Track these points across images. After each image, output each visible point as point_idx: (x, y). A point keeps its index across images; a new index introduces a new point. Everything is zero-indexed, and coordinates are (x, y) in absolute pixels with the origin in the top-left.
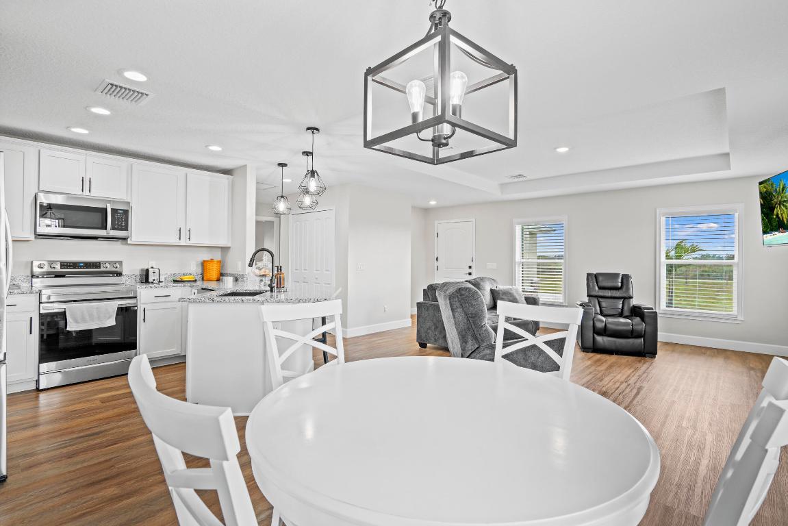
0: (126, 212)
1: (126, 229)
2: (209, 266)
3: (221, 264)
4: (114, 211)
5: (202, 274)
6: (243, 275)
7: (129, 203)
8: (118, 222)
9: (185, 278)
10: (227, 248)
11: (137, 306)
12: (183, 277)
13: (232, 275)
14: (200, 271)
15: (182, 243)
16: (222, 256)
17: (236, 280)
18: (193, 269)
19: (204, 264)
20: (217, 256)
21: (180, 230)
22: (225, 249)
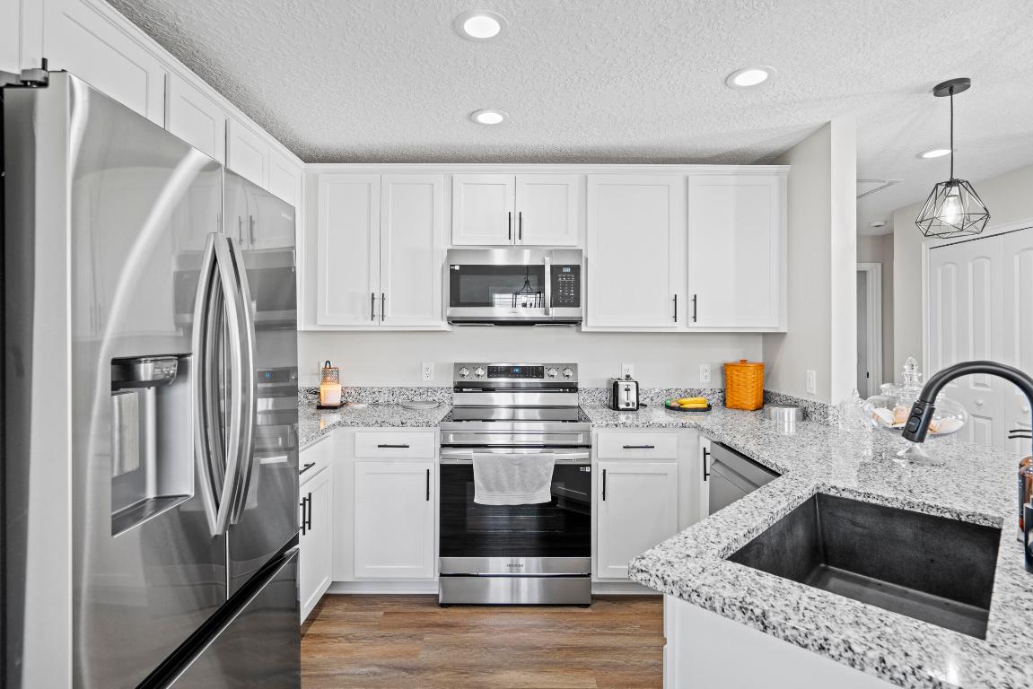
0: (576, 270)
1: (576, 303)
2: (736, 376)
3: (765, 371)
4: (556, 270)
5: (723, 391)
6: (824, 407)
7: (580, 252)
8: (563, 292)
9: (689, 402)
10: (779, 336)
11: (590, 466)
12: (684, 400)
13: (794, 404)
14: (718, 385)
15: (680, 327)
16: (764, 353)
17: (805, 415)
18: (705, 380)
19: (725, 369)
20: (756, 354)
21: (675, 300)
22: (772, 339)
